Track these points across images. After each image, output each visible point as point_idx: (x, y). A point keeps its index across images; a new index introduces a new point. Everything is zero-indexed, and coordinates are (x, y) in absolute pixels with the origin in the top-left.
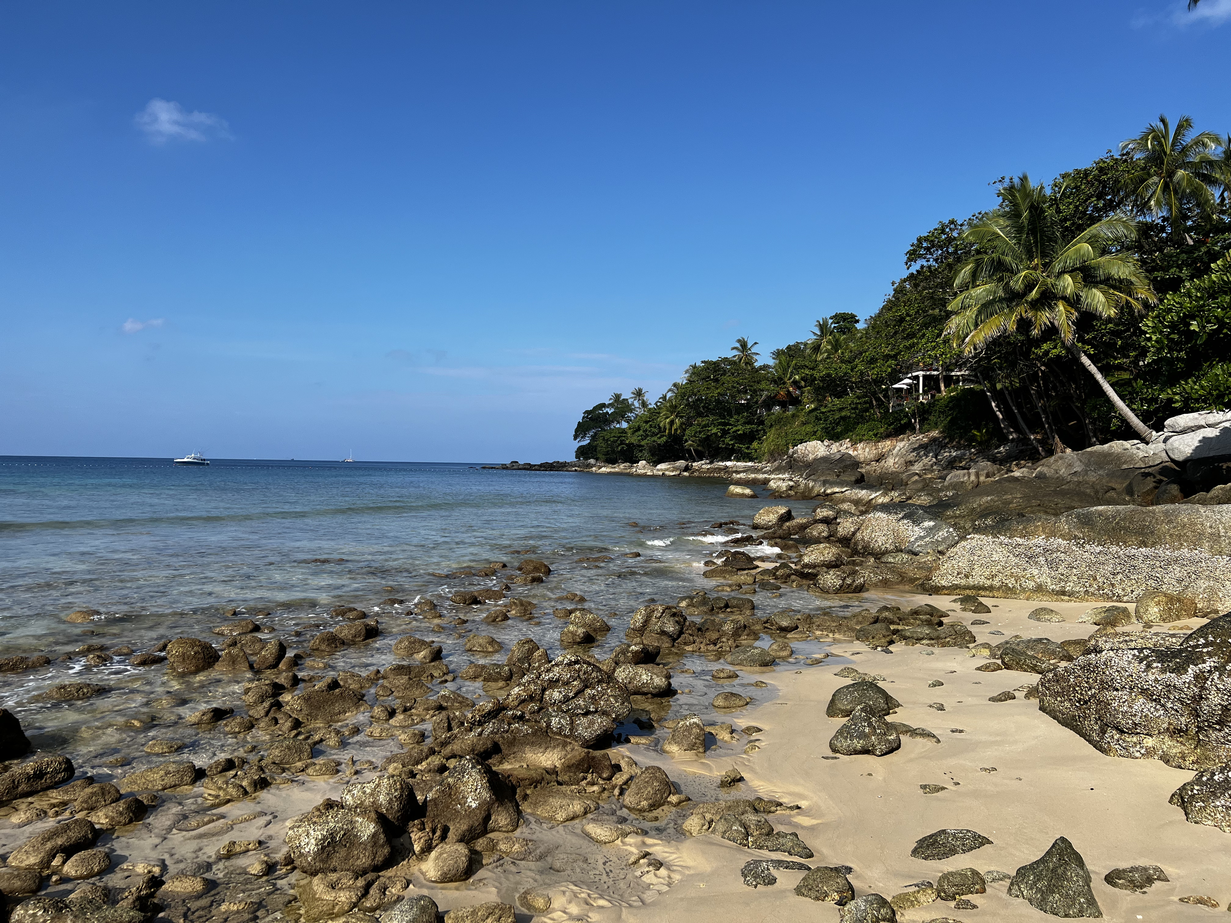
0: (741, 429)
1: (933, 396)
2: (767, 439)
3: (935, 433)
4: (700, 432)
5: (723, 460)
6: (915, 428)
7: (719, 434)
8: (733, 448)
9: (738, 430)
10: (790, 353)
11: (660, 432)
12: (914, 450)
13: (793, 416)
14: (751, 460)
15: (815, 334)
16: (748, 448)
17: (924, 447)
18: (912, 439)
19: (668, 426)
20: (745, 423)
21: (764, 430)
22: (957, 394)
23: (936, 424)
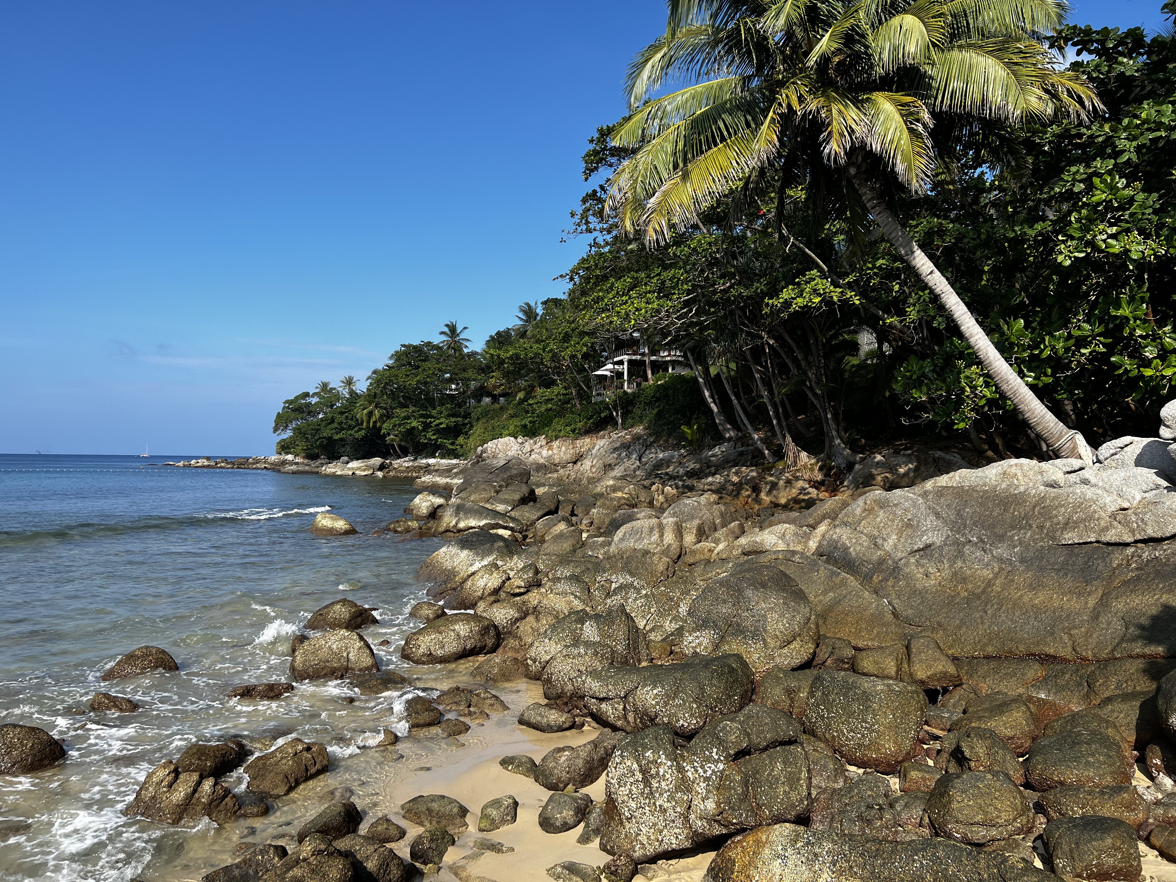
0: (444, 422)
1: (639, 385)
2: (473, 433)
3: (639, 429)
4: (400, 425)
5: (426, 457)
6: (617, 423)
7: (420, 428)
8: (435, 443)
9: (441, 423)
10: (500, 339)
11: (358, 424)
12: (615, 449)
13: (501, 408)
14: (457, 457)
15: (521, 319)
16: (453, 444)
17: (626, 446)
18: (614, 436)
19: (365, 419)
20: (449, 416)
21: (470, 423)
22: (666, 382)
23: (641, 417)
